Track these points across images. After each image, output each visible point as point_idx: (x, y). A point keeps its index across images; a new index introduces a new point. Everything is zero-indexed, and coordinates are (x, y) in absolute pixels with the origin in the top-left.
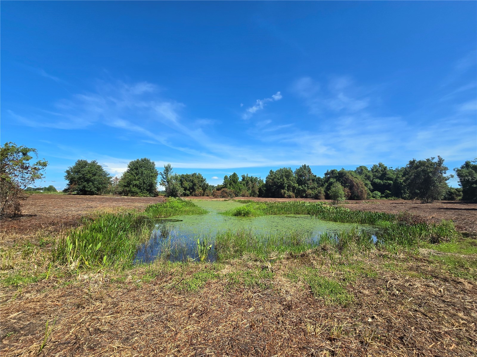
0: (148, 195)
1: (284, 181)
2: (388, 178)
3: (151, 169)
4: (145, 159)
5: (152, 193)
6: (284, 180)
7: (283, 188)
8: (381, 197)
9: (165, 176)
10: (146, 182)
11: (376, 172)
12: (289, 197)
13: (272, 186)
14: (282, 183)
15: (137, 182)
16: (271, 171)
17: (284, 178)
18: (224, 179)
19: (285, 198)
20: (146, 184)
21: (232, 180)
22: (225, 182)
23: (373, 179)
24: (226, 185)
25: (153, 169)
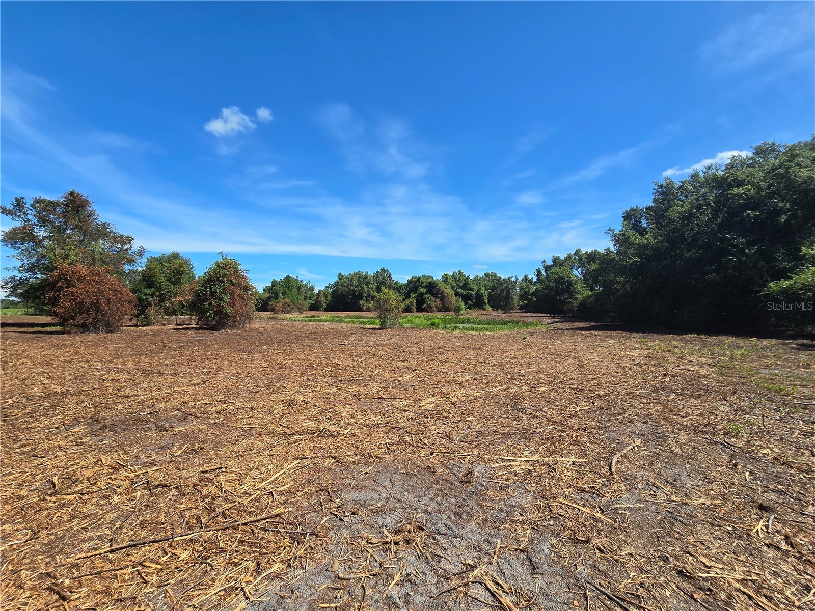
1: (364, 290)
2: (469, 288)
6: (363, 288)
7: (362, 299)
11: (459, 281)
12: (368, 310)
13: (347, 296)
14: (361, 292)
16: (340, 274)
17: (364, 285)
19: (364, 311)
21: (286, 286)
23: (456, 289)
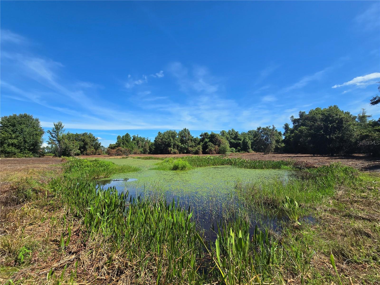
0: (31, 155)
1: (171, 141)
2: (238, 139)
3: (34, 126)
4: (25, 116)
5: (37, 153)
8: (236, 151)
9: (54, 135)
10: (28, 141)
12: (175, 153)
13: (161, 145)
14: (169, 142)
15: (15, 141)
16: (159, 132)
17: (171, 138)
18: (117, 139)
19: (172, 154)
20: (28, 143)
21: (125, 140)
22: (118, 141)
23: (230, 140)
24: (120, 144)
25: (38, 126)
